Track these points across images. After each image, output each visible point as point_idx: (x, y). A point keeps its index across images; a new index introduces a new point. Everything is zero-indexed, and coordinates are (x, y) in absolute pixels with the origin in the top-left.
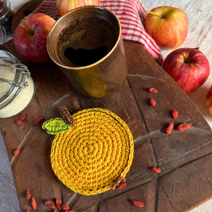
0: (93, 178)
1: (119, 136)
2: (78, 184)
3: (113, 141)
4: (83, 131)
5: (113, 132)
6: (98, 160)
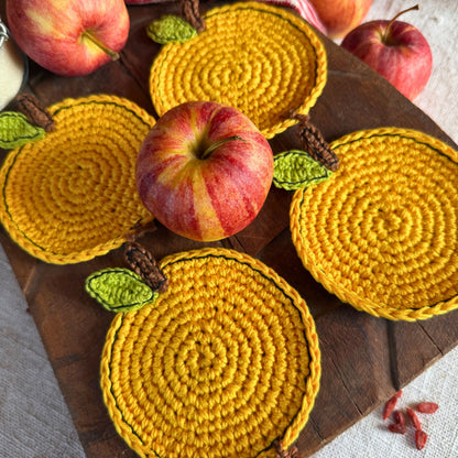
3: (443, 204)
4: (363, 182)
5: (438, 184)
6: (415, 246)
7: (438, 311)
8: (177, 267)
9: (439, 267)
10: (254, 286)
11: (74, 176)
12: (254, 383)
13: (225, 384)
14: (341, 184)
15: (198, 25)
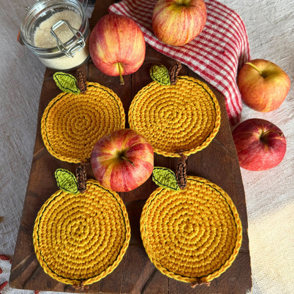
0: (176, 259)
1: (226, 234)
2: (158, 255)
3: (217, 236)
4: (190, 202)
5: (222, 225)
6: (190, 245)
7: (176, 277)
8: (93, 186)
9: (193, 261)
10: (116, 215)
11: (80, 120)
12: (91, 253)
13: (80, 245)
14: (180, 197)
15: (173, 80)
